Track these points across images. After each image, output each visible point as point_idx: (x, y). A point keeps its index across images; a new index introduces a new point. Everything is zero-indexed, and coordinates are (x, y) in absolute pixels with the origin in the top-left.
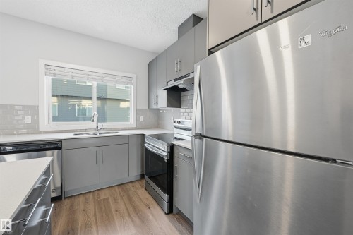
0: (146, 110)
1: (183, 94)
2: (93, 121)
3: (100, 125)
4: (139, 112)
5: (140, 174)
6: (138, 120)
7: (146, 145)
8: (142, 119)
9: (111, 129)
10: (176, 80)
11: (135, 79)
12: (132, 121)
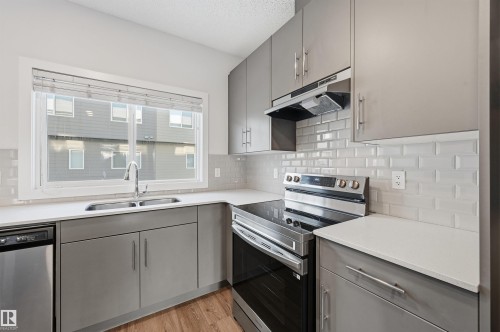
0: (225, 156)
1: (301, 124)
2: (128, 179)
3: (142, 185)
4: (213, 161)
5: (219, 280)
6: (211, 174)
7: (235, 226)
8: (217, 173)
9: (163, 192)
10: (294, 94)
11: (205, 100)
12: (200, 177)
